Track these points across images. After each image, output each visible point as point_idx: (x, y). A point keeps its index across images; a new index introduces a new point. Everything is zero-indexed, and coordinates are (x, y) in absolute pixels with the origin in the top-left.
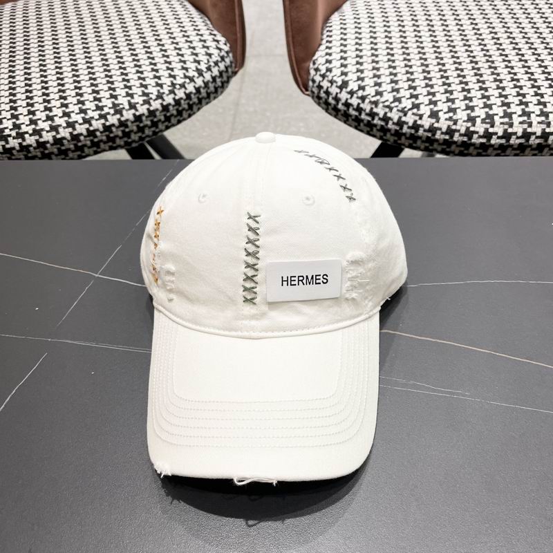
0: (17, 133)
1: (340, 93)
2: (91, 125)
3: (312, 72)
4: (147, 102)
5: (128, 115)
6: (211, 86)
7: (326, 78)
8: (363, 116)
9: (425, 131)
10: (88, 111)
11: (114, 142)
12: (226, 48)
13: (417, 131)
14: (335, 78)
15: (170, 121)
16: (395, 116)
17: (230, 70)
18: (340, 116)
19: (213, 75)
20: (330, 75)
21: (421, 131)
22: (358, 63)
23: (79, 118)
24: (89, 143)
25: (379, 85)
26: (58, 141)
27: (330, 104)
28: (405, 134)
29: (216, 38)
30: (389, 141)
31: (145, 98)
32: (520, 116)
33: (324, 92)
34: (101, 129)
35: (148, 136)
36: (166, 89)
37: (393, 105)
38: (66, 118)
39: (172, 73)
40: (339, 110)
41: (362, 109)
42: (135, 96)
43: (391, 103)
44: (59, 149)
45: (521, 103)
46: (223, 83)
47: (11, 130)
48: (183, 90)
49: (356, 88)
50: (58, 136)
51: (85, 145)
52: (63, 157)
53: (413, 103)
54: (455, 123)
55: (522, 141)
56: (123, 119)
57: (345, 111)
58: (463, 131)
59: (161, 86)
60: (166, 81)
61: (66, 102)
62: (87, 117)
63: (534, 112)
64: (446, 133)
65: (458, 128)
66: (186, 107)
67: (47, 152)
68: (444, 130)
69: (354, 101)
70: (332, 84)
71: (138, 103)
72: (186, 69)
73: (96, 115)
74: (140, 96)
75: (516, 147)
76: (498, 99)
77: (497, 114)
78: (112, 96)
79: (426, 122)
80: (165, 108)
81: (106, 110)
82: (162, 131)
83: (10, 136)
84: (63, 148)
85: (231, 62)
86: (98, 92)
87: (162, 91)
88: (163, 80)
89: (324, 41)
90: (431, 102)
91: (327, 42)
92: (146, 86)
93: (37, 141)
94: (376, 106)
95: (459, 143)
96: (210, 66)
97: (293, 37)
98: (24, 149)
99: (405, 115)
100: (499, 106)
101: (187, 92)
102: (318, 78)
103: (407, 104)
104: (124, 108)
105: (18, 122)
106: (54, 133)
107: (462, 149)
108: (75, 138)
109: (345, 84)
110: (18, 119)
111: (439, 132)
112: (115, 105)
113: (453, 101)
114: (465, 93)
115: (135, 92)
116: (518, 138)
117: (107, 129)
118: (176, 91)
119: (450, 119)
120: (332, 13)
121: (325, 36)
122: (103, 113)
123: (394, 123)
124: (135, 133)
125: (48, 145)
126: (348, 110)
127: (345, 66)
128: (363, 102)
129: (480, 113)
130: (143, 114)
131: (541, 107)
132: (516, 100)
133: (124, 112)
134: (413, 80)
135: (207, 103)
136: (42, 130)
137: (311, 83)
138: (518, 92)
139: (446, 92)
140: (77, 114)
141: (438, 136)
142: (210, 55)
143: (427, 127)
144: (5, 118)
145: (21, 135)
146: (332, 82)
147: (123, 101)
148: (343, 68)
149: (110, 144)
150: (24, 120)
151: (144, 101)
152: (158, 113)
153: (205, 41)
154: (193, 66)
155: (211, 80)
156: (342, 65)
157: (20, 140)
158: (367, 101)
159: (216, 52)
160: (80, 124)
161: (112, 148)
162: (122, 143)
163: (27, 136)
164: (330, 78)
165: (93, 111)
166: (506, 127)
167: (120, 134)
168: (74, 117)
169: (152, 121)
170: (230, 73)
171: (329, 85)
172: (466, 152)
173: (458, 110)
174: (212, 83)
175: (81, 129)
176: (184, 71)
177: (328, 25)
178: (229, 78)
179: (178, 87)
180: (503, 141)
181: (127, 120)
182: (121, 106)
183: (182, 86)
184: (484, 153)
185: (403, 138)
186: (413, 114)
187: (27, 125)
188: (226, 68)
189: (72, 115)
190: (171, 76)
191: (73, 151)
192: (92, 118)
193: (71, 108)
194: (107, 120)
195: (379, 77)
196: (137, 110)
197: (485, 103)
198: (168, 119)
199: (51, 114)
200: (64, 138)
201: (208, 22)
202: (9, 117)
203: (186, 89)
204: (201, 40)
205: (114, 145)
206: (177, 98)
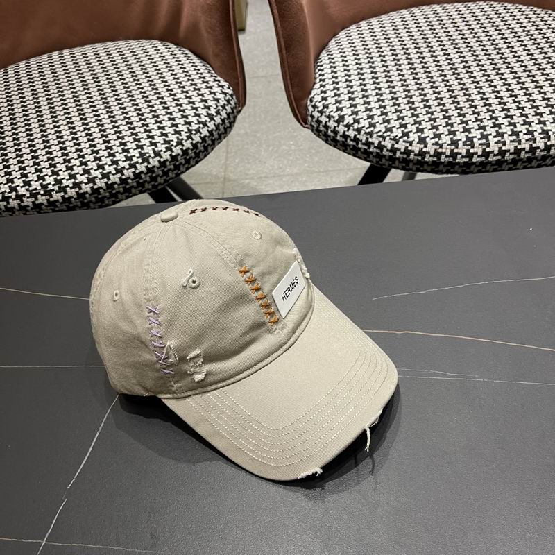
0: (59, 187)
1: (338, 126)
2: (123, 174)
3: (311, 109)
4: (169, 149)
5: (154, 162)
6: (221, 127)
7: (324, 114)
8: (360, 146)
9: (415, 155)
10: (120, 162)
11: (143, 187)
12: (230, 92)
13: (408, 156)
14: (332, 114)
15: (189, 164)
16: (388, 143)
17: (235, 111)
18: (339, 146)
19: (222, 118)
20: (327, 112)
21: (412, 156)
22: (350, 99)
23: (112, 169)
24: (121, 190)
25: (371, 117)
26: (95, 191)
27: (329, 136)
28: (398, 159)
29: (220, 84)
30: (384, 165)
31: (167, 145)
32: (495, 137)
33: (323, 126)
34: (132, 177)
35: (172, 178)
36: (184, 136)
37: (385, 135)
38: (101, 171)
39: (187, 121)
40: (338, 141)
41: (358, 139)
42: (158, 144)
43: (384, 133)
44: (96, 198)
45: (495, 125)
46: (230, 123)
47: (53, 185)
48: (199, 134)
49: (351, 122)
50: (96, 187)
51: (119, 192)
52: (100, 204)
53: (402, 131)
54: (441, 147)
55: (499, 157)
56: (150, 166)
57: (343, 142)
58: (448, 153)
59: (179, 133)
60: (183, 128)
61: (98, 156)
62: (119, 168)
63: (506, 133)
64: (433, 156)
65: (444, 150)
66: (202, 149)
67: (86, 201)
68: (432, 153)
69: (351, 133)
70: (330, 119)
71: (161, 151)
72: (199, 115)
73: (126, 165)
74: (162, 144)
75: (494, 163)
76: (475, 123)
77: (476, 137)
78: (138, 147)
79: (416, 148)
80: (185, 152)
81: (135, 159)
82: (183, 172)
83: (53, 190)
84: (100, 196)
85: (235, 104)
86: (125, 144)
87: (180, 138)
88: (181, 128)
89: (318, 80)
90: (419, 130)
91: (320, 80)
92: (166, 135)
93: (77, 193)
94: (371, 137)
95: (446, 164)
96: (219, 110)
97: (291, 81)
98: (66, 200)
99: (397, 143)
100: (476, 130)
101: (202, 136)
102: (316, 114)
103: (398, 133)
104: (150, 156)
105: (58, 178)
106: (91, 185)
107: (449, 168)
108: (110, 186)
109: (341, 119)
110: (58, 175)
111: (427, 155)
112: (142, 155)
113: (436, 128)
114: (447, 120)
115: (157, 141)
116: (495, 155)
117: (137, 176)
118: (193, 137)
119: (436, 143)
120: (321, 52)
121: (317, 75)
122: (132, 162)
123: (388, 150)
124: (161, 177)
125: (87, 195)
126: (346, 141)
127: (340, 102)
128: (359, 133)
129: (461, 136)
130: (167, 160)
131: (512, 127)
132: (490, 123)
133: (151, 160)
134: (401, 111)
135: (219, 143)
136: (81, 182)
137: (310, 118)
138: (491, 116)
139: (430, 120)
140: (109, 165)
141: (427, 158)
142: (217, 100)
143: (417, 152)
144: (47, 175)
145: (63, 189)
146: (329, 117)
147: (148, 150)
148: (337, 105)
149: (140, 188)
150: (64, 175)
151: (166, 148)
152: (179, 158)
153: (211, 88)
154: (204, 112)
155: (221, 123)
156: (337, 102)
157: (62, 194)
158: (362, 132)
159: (222, 96)
160: (114, 174)
161: (141, 192)
162: (150, 187)
163: (68, 189)
164: (327, 114)
165: (123, 161)
166: (484, 147)
167: (148, 179)
168: (108, 169)
169: (174, 165)
170: (236, 114)
171: (327, 120)
172: (452, 170)
173: (442, 136)
174: (222, 125)
175: (115, 178)
176: (197, 118)
177: (319, 64)
178: (235, 118)
179: (194, 132)
180: (483, 159)
181: (154, 167)
182: (148, 155)
183: (198, 131)
184: (468, 170)
185: (397, 162)
186: (404, 141)
187: (67, 180)
188: (232, 109)
189: (106, 167)
190: (186, 123)
191: (108, 198)
192: (124, 168)
193: (104, 160)
194: (136, 169)
195: (370, 110)
196: (161, 157)
197: (464, 127)
198: (188, 161)
199: (87, 168)
200: (100, 188)
201: (211, 69)
202: (50, 174)
203: (201, 133)
204: (207, 87)
205: (144, 189)
206: (194, 142)
